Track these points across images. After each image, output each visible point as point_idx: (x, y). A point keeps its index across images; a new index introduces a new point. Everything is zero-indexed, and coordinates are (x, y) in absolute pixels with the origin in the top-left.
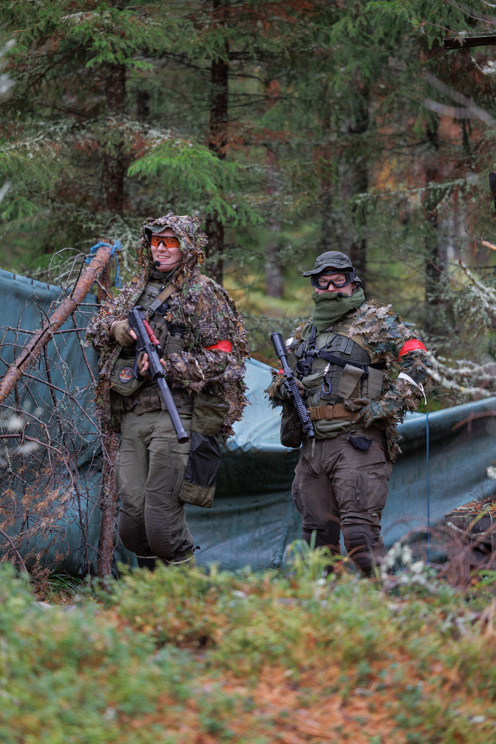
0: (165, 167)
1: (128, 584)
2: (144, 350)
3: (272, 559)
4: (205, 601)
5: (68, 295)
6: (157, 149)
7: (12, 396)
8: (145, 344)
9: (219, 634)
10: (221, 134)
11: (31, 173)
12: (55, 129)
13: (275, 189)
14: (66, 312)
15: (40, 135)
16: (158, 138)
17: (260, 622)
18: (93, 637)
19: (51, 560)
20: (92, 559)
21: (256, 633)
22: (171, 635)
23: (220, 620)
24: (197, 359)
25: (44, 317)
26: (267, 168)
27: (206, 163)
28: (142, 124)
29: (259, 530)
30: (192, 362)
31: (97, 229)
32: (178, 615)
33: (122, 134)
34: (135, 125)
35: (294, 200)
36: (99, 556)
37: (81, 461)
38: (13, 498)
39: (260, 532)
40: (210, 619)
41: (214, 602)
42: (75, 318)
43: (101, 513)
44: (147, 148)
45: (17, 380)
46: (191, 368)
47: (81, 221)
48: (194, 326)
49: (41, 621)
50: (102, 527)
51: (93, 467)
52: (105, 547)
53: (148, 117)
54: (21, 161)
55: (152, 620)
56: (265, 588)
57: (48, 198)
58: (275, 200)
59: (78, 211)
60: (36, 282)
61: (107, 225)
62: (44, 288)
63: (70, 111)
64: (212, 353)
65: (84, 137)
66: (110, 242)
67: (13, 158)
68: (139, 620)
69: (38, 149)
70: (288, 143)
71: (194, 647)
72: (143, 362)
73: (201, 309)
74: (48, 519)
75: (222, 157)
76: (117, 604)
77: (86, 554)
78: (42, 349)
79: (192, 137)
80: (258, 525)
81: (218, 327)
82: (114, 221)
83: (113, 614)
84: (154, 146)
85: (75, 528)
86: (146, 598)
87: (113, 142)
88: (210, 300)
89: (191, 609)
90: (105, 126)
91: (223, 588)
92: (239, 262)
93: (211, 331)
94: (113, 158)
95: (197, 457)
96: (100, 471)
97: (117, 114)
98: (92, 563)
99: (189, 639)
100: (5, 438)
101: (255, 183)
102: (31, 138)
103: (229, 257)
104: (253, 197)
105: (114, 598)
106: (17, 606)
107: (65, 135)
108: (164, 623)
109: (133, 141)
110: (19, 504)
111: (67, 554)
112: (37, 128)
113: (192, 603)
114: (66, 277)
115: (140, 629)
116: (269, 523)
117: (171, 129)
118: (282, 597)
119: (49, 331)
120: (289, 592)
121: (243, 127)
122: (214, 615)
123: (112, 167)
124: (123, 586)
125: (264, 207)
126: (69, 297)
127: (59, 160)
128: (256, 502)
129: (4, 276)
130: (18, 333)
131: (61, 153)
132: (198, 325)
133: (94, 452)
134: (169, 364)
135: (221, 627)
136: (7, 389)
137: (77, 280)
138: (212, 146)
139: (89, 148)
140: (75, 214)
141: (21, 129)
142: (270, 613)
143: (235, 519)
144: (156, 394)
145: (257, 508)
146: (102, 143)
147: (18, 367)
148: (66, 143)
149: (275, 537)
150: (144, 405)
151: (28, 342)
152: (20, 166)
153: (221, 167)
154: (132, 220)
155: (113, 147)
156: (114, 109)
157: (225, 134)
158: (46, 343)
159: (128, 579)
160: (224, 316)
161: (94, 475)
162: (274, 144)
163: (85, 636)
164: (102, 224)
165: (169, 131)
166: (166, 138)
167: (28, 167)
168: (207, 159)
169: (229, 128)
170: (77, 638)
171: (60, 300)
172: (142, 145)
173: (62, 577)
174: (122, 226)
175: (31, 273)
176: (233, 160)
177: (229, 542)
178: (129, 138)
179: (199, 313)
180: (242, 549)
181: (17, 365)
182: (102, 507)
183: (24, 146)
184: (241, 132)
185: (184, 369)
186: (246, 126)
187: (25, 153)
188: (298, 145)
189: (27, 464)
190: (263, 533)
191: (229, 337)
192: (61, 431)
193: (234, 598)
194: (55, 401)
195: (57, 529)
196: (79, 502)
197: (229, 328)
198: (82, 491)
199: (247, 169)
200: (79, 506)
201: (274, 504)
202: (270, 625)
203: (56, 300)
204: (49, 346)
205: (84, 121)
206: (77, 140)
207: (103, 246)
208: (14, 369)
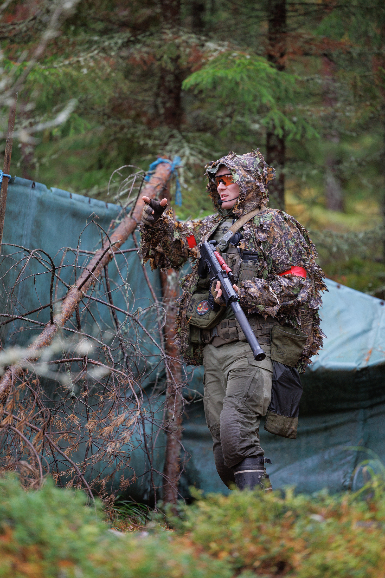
0: (222, 79)
1: (202, 509)
2: (217, 278)
3: (343, 481)
4: (283, 526)
5: (128, 213)
6: (214, 62)
7: (73, 318)
8: (217, 273)
9: (297, 558)
10: (280, 44)
11: (85, 90)
12: (110, 44)
13: (336, 100)
14: (127, 231)
15: (95, 50)
16: (216, 50)
17: (339, 546)
18: (170, 564)
19: (117, 485)
20: (158, 485)
21: (335, 558)
22: (247, 561)
23: (297, 545)
24: (271, 285)
25: (105, 237)
26: (328, 79)
27: (263, 74)
28: (199, 36)
29: (328, 451)
30: (265, 288)
31: (154, 146)
32: (254, 540)
33: (178, 47)
34: (192, 38)
35: (356, 112)
36: (164, 481)
37: (146, 382)
38: (77, 422)
39: (330, 453)
40: (288, 544)
41: (291, 526)
42: (135, 237)
43: (166, 437)
44: (203, 61)
45: (79, 302)
46: (265, 293)
47: (138, 138)
48: (267, 253)
49: (116, 549)
50: (167, 452)
51: (156, 390)
52: (170, 472)
53: (204, 29)
54: (75, 77)
55: (228, 546)
56: (343, 511)
57: (104, 114)
58: (337, 111)
59: (135, 127)
60: (94, 201)
61: (165, 140)
62: (102, 207)
63: (124, 25)
64: (285, 279)
65: (139, 51)
66: (170, 158)
67: (66, 74)
68: (214, 546)
69: (92, 64)
70: (349, 53)
71: (271, 573)
72: (216, 290)
73: (272, 236)
74: (114, 444)
75: (281, 68)
76: (190, 530)
77: (151, 480)
78: (103, 269)
79: (250, 49)
80: (327, 446)
81: (290, 253)
82: (172, 136)
83: (186, 541)
84: (211, 59)
85: (140, 453)
86: (220, 523)
87: (170, 56)
88: (281, 228)
89: (267, 534)
90: (161, 40)
91: (300, 512)
92: (301, 176)
93: (283, 257)
94: (169, 72)
95: (279, 386)
96: (164, 394)
97: (173, 27)
98: (158, 489)
99: (266, 564)
100: (67, 361)
101: (315, 95)
102: (85, 53)
103: (292, 171)
104: (313, 109)
105: (188, 524)
106: (90, 534)
107: (120, 48)
108: (240, 549)
109: (190, 54)
110: (83, 429)
111: (133, 479)
112: (91, 43)
113: (268, 528)
114: (125, 196)
115: (215, 555)
116: (339, 443)
117: (229, 42)
118: (360, 520)
119: (110, 252)
120: (368, 515)
121: (302, 37)
122: (292, 539)
123: (169, 81)
124: (196, 512)
125: (325, 119)
126: (129, 216)
127: (113, 74)
128: (325, 422)
129: (60, 195)
130: (78, 254)
131: (115, 68)
132: (271, 253)
133: (158, 374)
134: (243, 290)
135: (299, 552)
136: (68, 311)
137: (137, 199)
138: (271, 58)
139: (144, 62)
140: (132, 130)
141: (74, 44)
142: (350, 537)
143: (304, 440)
144: (234, 325)
145: (326, 429)
146: (158, 57)
147: (79, 289)
148: (121, 57)
149: (345, 458)
150: (222, 336)
151: (88, 263)
152: (74, 82)
153: (279, 79)
154: (190, 135)
155: (169, 61)
156: (170, 21)
157: (284, 45)
158: (107, 264)
159: (202, 504)
160: (296, 243)
161: (158, 398)
162: (335, 54)
163: (162, 563)
164: (159, 140)
165: (226, 43)
166: (223, 50)
167: (81, 82)
168: (264, 70)
169: (288, 39)
170: (153, 565)
171: (120, 219)
172: (198, 58)
173: (127, 503)
174: (180, 141)
175: (88, 191)
176: (293, 72)
177: (298, 463)
178: (185, 51)
179: (271, 241)
180: (312, 471)
181: (78, 286)
182: (167, 431)
183: (78, 61)
184: (299, 43)
185: (258, 294)
186: (304, 36)
187: (79, 68)
188: (360, 55)
189: (89, 388)
190: (332, 454)
191: (302, 263)
192: (124, 353)
193: (311, 521)
194: (117, 323)
195: (122, 454)
196: (144, 426)
197: (300, 254)
198: (147, 415)
199: (308, 80)
200: (144, 430)
201: (343, 424)
202: (350, 550)
203: (115, 218)
204: (110, 267)
205: (139, 34)
206: (132, 54)
207: (162, 163)
208: (74, 291)
